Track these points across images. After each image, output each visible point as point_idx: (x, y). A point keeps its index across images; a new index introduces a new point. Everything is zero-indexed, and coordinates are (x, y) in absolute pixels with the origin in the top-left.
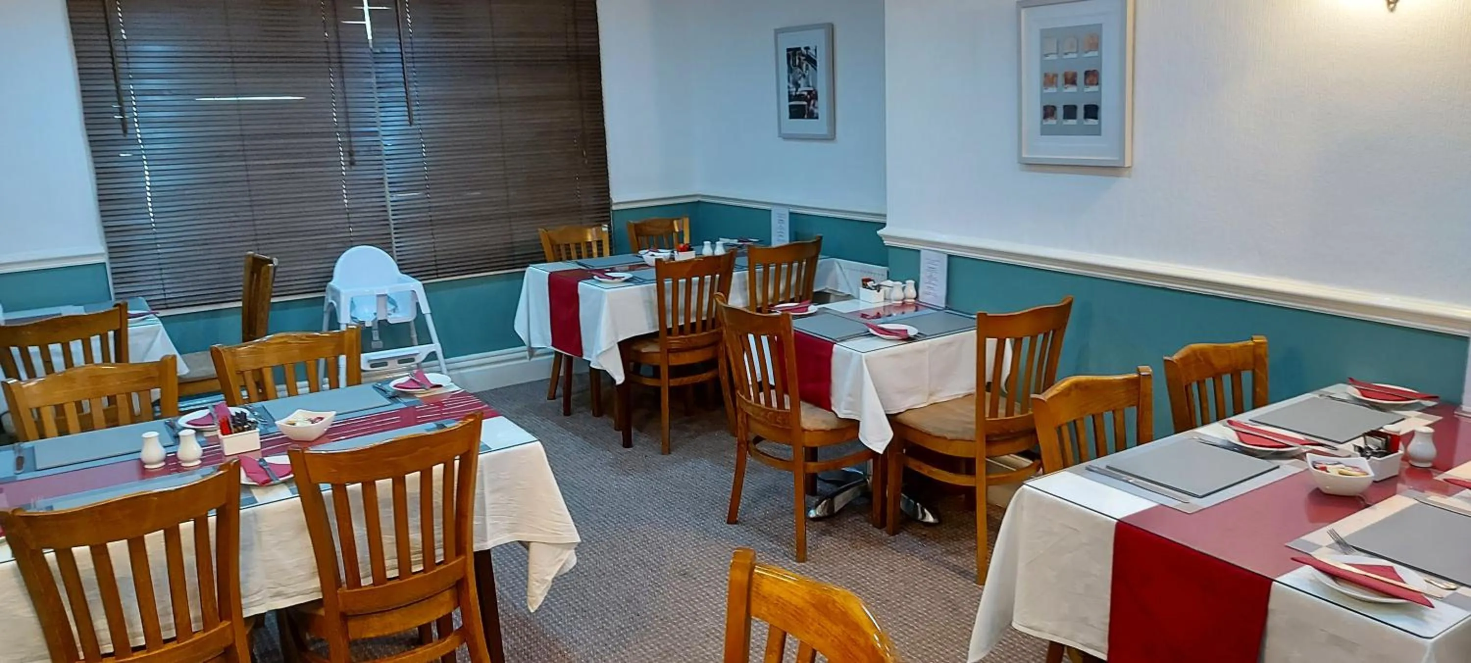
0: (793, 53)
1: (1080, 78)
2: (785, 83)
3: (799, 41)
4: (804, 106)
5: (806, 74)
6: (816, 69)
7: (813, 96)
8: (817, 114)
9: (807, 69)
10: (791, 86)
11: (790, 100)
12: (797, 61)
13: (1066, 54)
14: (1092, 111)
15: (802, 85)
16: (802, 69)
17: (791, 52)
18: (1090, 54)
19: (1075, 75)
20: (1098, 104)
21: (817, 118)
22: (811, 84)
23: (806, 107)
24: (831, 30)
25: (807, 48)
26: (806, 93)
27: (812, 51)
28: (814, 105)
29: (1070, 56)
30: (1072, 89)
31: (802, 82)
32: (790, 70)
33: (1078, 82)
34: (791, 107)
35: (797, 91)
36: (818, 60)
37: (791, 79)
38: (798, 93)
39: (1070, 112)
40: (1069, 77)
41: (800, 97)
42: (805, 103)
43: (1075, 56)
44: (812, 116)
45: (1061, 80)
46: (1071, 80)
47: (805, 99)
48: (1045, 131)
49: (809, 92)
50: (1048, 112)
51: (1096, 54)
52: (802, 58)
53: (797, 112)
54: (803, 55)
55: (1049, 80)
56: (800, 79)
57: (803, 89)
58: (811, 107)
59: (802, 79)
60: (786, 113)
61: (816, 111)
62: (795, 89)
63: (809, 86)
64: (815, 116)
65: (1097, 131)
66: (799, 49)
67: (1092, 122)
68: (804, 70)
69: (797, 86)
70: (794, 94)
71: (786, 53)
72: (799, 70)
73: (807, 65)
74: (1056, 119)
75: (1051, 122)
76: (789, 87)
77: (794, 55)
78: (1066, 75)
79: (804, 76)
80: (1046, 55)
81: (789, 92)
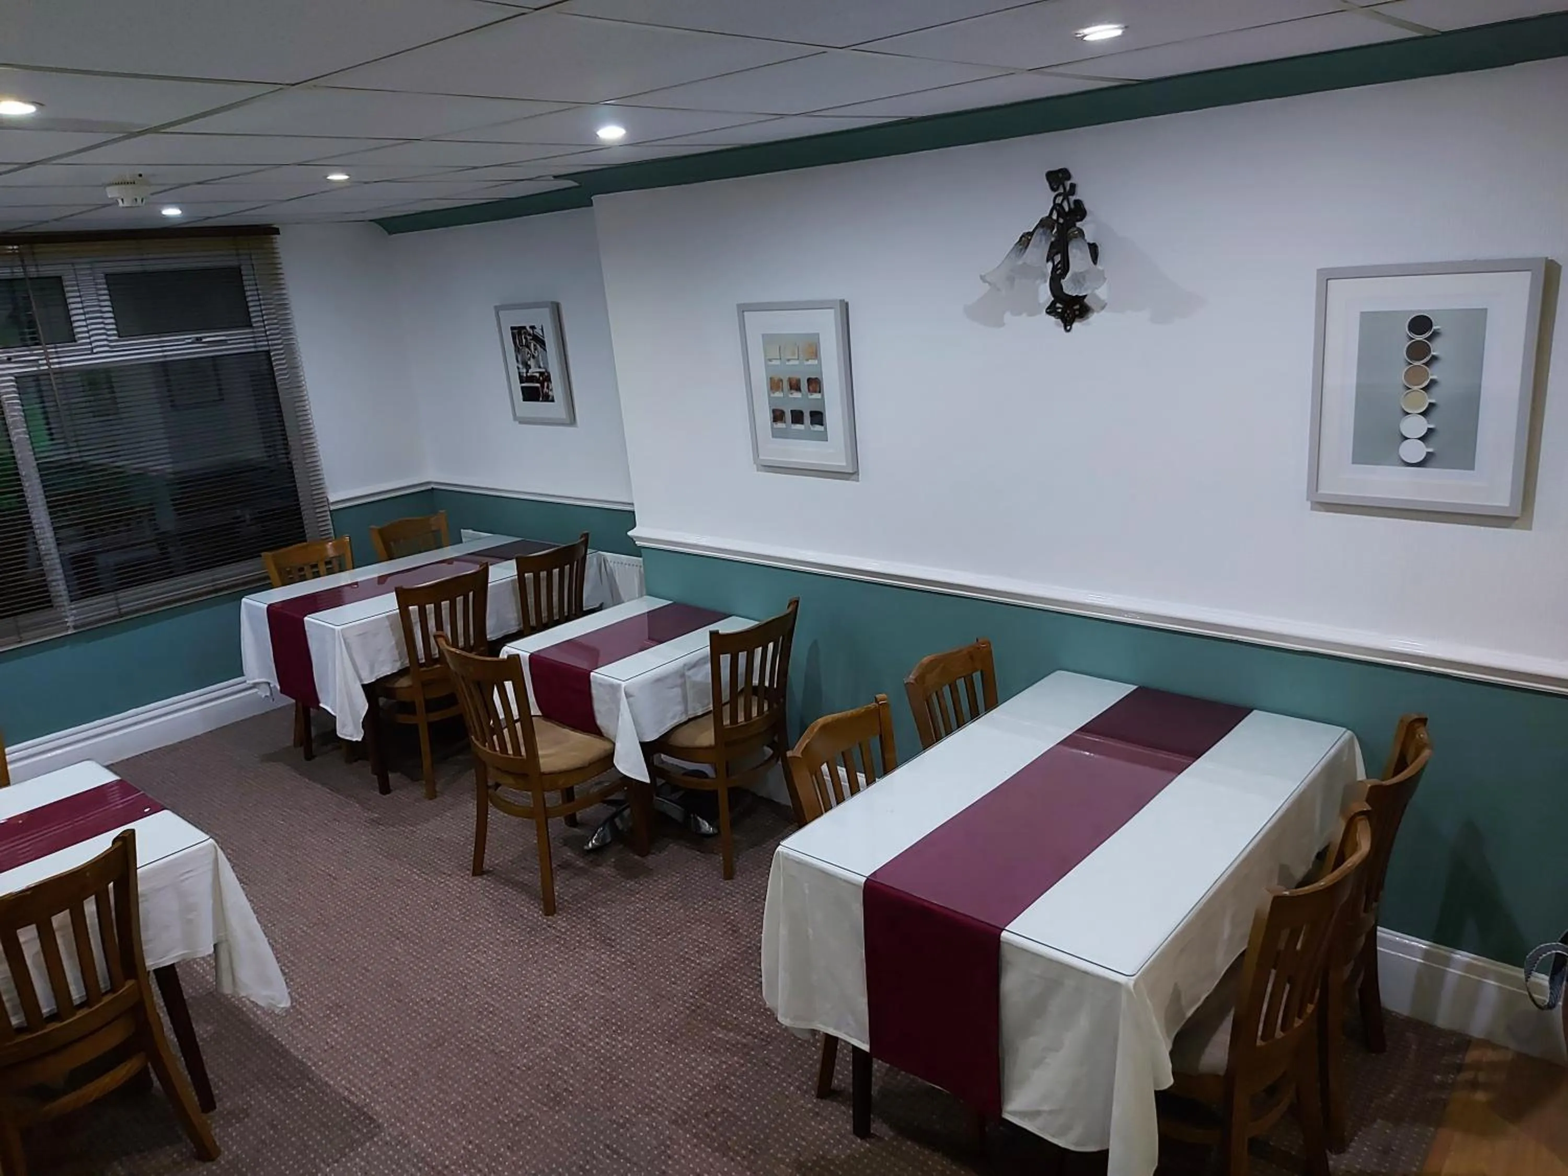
0: (518, 332)
1: (804, 385)
2: (513, 365)
3: (524, 319)
4: (537, 388)
5: (536, 355)
6: (545, 350)
7: (546, 378)
8: (553, 397)
9: (535, 349)
10: (521, 366)
11: (521, 382)
12: (524, 340)
13: (789, 360)
14: (818, 417)
15: (532, 366)
16: (530, 349)
17: (516, 331)
18: (810, 362)
19: (799, 381)
20: (822, 411)
21: (553, 401)
22: (542, 365)
23: (540, 389)
24: (556, 310)
25: (533, 328)
26: (537, 375)
27: (538, 331)
28: (548, 387)
29: (791, 363)
30: (797, 395)
31: (532, 362)
32: (517, 350)
33: (802, 389)
34: (522, 388)
35: (527, 372)
36: (546, 340)
37: (519, 359)
38: (529, 374)
39: (797, 417)
40: (794, 382)
41: (531, 379)
42: (538, 385)
43: (797, 362)
44: (548, 398)
45: (786, 385)
46: (795, 386)
47: (538, 381)
48: (776, 434)
49: (541, 374)
50: (778, 416)
51: (816, 362)
52: (529, 338)
53: (530, 395)
54: (530, 335)
55: (775, 385)
56: (529, 359)
57: (534, 371)
58: (545, 390)
59: (532, 359)
60: (519, 395)
61: (550, 393)
62: (525, 371)
63: (540, 367)
64: (550, 398)
65: (823, 437)
66: (524, 328)
67: (818, 428)
68: (533, 349)
69: (528, 367)
70: (525, 375)
71: (510, 332)
72: (527, 350)
73: (535, 345)
74: (785, 422)
75: (780, 425)
76: (518, 368)
77: (520, 334)
78: (790, 380)
79: (534, 357)
80: (770, 360)
81: (519, 373)
